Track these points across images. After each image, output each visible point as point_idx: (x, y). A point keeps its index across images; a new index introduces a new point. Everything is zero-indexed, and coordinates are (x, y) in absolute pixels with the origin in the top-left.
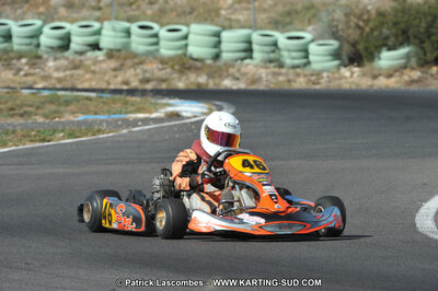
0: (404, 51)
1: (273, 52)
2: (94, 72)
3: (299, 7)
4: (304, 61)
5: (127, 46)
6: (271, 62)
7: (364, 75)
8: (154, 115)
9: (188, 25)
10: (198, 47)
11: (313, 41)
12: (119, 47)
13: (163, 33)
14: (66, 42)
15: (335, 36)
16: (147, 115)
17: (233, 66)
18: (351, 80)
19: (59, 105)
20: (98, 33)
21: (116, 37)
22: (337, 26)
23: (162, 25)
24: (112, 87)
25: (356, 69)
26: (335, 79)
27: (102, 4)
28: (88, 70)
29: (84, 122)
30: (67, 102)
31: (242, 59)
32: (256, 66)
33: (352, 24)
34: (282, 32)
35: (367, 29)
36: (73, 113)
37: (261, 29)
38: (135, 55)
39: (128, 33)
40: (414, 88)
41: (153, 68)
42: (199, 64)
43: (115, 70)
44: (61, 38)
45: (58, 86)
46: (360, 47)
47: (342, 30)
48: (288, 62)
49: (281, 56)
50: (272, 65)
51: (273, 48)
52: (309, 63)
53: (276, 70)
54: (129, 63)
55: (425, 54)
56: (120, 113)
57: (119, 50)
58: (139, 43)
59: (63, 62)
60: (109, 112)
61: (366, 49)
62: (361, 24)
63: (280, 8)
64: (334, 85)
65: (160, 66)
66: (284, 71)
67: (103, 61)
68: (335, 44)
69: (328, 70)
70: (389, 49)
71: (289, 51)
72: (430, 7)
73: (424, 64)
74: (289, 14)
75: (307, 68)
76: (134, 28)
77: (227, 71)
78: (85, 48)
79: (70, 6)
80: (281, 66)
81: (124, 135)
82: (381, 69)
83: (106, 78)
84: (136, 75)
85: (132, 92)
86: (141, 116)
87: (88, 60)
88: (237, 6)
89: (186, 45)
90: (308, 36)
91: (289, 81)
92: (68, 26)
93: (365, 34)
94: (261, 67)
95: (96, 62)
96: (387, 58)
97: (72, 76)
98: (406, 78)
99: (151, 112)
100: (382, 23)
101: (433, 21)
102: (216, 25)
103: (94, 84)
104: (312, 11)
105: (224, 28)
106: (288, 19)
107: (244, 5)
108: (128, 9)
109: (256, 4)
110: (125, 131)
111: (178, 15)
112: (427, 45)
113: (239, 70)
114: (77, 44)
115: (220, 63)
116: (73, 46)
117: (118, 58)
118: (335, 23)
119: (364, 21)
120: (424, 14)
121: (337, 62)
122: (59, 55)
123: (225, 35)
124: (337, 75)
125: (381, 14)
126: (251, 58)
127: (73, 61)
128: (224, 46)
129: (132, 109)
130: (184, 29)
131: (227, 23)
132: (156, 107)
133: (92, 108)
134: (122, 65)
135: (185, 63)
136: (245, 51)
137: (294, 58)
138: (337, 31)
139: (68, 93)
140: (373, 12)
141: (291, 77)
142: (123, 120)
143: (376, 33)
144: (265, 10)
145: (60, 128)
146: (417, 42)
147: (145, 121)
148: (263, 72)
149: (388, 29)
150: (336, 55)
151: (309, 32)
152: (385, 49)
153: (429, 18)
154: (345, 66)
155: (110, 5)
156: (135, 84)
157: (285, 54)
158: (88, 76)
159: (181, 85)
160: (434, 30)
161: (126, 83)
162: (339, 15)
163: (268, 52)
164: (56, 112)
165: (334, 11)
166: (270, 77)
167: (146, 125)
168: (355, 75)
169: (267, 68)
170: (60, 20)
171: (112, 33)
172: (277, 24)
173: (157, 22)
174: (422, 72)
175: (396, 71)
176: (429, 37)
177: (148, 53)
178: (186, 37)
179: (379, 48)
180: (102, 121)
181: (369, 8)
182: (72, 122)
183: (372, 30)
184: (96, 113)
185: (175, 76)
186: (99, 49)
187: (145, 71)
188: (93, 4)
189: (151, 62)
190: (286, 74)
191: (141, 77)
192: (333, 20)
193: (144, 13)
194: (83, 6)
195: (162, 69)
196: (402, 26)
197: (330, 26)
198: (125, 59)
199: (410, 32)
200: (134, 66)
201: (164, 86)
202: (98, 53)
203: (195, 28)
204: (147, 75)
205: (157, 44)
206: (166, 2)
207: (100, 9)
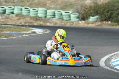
0: (96, 17)
1: (61, 16)
2: (12, 20)
3: (68, 4)
4: (69, 19)
5: (21, 13)
6: (60, 19)
7: (85, 23)
8: (28, 32)
9: (38, 8)
10: (41, 14)
11: (72, 13)
12: (19, 13)
13: (31, 10)
14: (5, 12)
15: (78, 12)
16: (26, 32)
17: (50, 20)
18: (82, 24)
19: (3, 29)
20: (13, 9)
21: (18, 11)
22: (78, 10)
23: (31, 8)
24: (17, 24)
25: (83, 22)
26: (78, 24)
27: (15, 2)
28: (10, 19)
29: (9, 33)
30: (5, 28)
31: (53, 18)
32: (56, 20)
33: (83, 9)
34: (64, 11)
35: (87, 11)
36: (6, 31)
37: (58, 10)
38: (23, 16)
39: (21, 10)
40: (99, 27)
41: (28, 19)
42: (41, 19)
43: (18, 19)
44: (3, 10)
45: (2, 23)
46: (85, 15)
47: (80, 11)
48: (65, 19)
49: (63, 17)
50: (61, 20)
51: (61, 15)
52: (70, 19)
53: (62, 21)
54: (22, 18)
55: (102, 18)
56: (19, 31)
57: (19, 14)
58: (24, 12)
59: (4, 17)
60: (16, 31)
61: (86, 16)
62: (85, 9)
63: (63, 4)
64: (77, 26)
65: (30, 19)
66: (64, 21)
67: (15, 17)
68: (78, 14)
69: (76, 22)
70: (92, 16)
71: (65, 16)
72: (104, 6)
73: (102, 20)
74: (65, 6)
75: (70, 21)
76: (23, 8)
77: (48, 21)
78: (10, 13)
79: (6, 2)
80: (63, 20)
81: (20, 37)
82: (90, 22)
83: (15, 22)
84: (23, 21)
85: (22, 26)
86: (25, 32)
87: (10, 16)
88: (51, 3)
89: (37, 13)
90: (70, 12)
91: (65, 24)
92: (5, 7)
93: (86, 12)
94: (58, 20)
95: (13, 17)
96: (92, 19)
97: (6, 21)
98: (97, 24)
99: (28, 31)
100: (91, 9)
101: (105, 9)
102: (46, 8)
103: (12, 23)
104: (72, 5)
105: (48, 9)
106: (65, 7)
107: (53, 3)
108: (22, 3)
109: (57, 3)
110: (20, 36)
111: (36, 5)
112: (103, 16)
113: (51, 21)
114: (8, 12)
115: (46, 19)
116: (6, 13)
117: (19, 16)
118: (78, 9)
119: (86, 8)
120: (102, 7)
121: (78, 19)
122: (3, 15)
123: (48, 11)
124: (78, 23)
125: (90, 7)
126: (55, 17)
127: (6, 17)
128: (48, 14)
129: (23, 30)
130: (37, 9)
131: (48, 8)
132: (29, 30)
133: (11, 30)
134: (20, 18)
135: (37, 18)
136: (53, 15)
137: (67, 18)
138: (79, 11)
139: (5, 25)
140: (88, 6)
141: (66, 23)
142: (20, 33)
143: (89, 12)
144: (59, 5)
145: (3, 35)
146: (100, 15)
147: (26, 34)
148: (58, 22)
149: (92, 11)
150: (78, 17)
151: (71, 11)
152: (91, 16)
153: (103, 8)
154: (80, 20)
155: (17, 2)
156: (23, 24)
157: (64, 17)
158: (10, 21)
159: (36, 24)
160: (104, 12)
161: (21, 23)
162: (79, 7)
163: (60, 16)
164: (1, 30)
165: (78, 6)
166: (60, 23)
167: (26, 35)
168: (83, 23)
169: (59, 20)
170: (3, 5)
171: (17, 10)
172: (62, 9)
173: (29, 7)
174: (101, 23)
175: (94, 22)
176: (103, 13)
177: (27, 15)
178: (37, 11)
179: (90, 16)
180: (14, 33)
181: (87, 5)
182: (6, 33)
183: (88, 11)
184: (13, 31)
185: (34, 22)
186: (14, 14)
187: (26, 20)
188: (12, 1)
189: (27, 18)
190: (64, 22)
191: (25, 22)
192: (78, 8)
193: (26, 4)
194: (10, 2)
195: (31, 20)
196: (96, 10)
197: (77, 10)
198: (21, 17)
199: (98, 12)
200: (23, 19)
201: (31, 24)
202: (13, 15)
203: (40, 9)
204: (26, 21)
205: (29, 13)
206: (32, 2)
207: (14, 3)
